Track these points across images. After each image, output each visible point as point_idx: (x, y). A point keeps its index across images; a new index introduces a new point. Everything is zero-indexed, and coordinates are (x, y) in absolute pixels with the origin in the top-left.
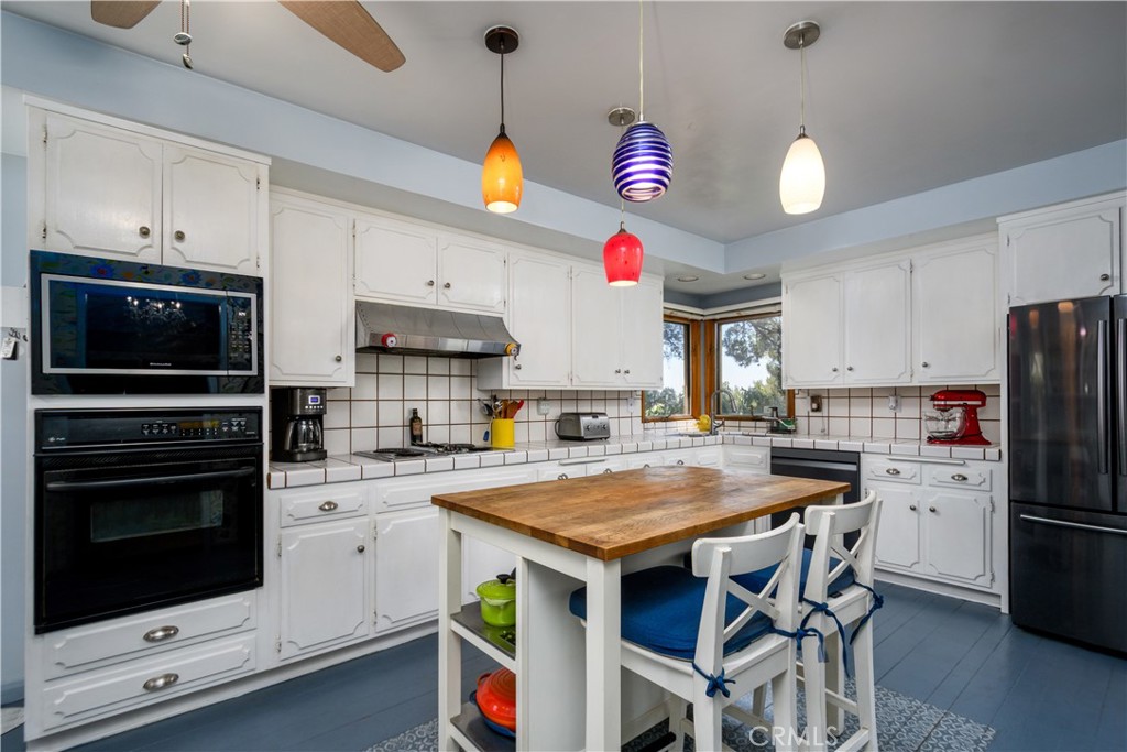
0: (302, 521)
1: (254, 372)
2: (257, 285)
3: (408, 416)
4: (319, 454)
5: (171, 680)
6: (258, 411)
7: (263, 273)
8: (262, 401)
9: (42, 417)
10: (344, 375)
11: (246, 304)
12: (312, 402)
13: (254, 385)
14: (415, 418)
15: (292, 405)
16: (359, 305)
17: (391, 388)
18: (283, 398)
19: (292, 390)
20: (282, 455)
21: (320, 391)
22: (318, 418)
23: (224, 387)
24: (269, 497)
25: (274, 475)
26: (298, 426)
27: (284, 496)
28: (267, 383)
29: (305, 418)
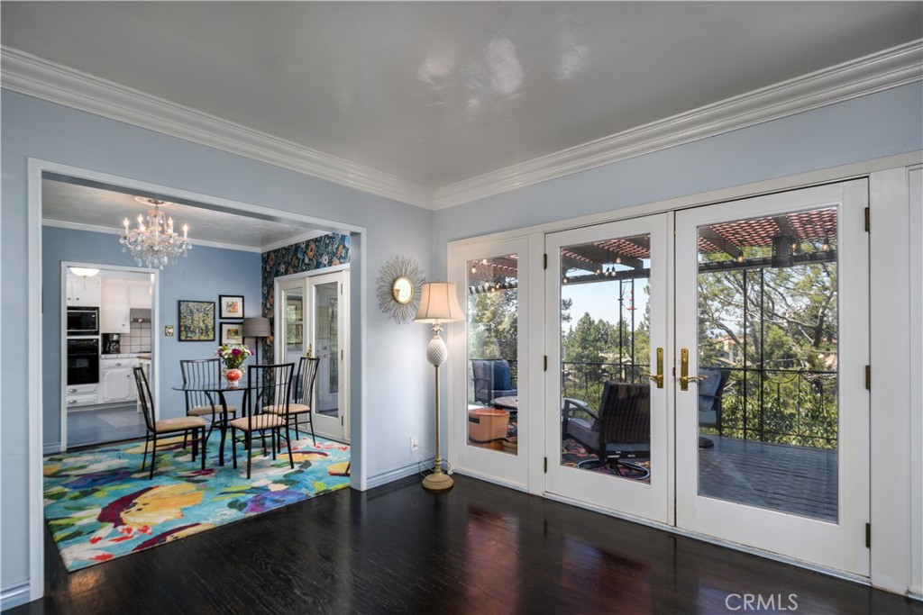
0: (110, 368)
1: (97, 330)
2: (98, 308)
4: (118, 351)
5: (75, 402)
6: (98, 340)
7: (99, 306)
8: (99, 337)
10: (126, 330)
11: (94, 314)
12: (115, 338)
13: (97, 333)
15: (109, 338)
16: (131, 309)
18: (106, 337)
19: (109, 334)
20: (105, 352)
21: (118, 334)
22: (118, 342)
24: (101, 362)
25: (102, 356)
26: (111, 344)
27: (106, 362)
28: (101, 332)
29: (113, 342)
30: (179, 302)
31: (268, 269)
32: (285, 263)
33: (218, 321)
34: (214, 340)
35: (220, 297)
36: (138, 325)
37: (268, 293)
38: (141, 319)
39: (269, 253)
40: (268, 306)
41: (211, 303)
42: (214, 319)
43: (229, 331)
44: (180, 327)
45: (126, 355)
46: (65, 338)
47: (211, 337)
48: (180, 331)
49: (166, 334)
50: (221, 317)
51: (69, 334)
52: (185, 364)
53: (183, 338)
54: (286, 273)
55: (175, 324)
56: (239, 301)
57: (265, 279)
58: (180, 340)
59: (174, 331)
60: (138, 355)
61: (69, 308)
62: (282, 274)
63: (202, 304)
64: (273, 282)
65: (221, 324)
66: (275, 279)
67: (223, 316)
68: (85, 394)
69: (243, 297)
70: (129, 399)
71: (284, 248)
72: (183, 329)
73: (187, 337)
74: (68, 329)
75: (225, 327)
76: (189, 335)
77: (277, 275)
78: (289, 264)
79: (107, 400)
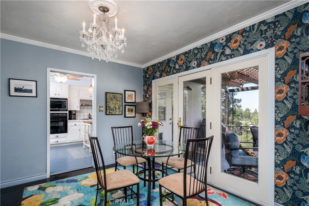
0: (72, 126)
1: (66, 109)
2: (67, 99)
3: (89, 114)
4: (75, 119)
5: (58, 141)
6: (67, 113)
7: (68, 98)
8: (67, 112)
9: (51, 113)
10: (78, 109)
11: (66, 101)
12: (74, 112)
13: (67, 110)
14: (90, 115)
15: (71, 113)
16: (80, 100)
17: (86, 110)
18: (70, 112)
19: (71, 111)
20: (70, 119)
21: (75, 111)
22: (75, 114)
23: (62, 110)
24: (68, 123)
25: (69, 121)
26: (72, 115)
27: (70, 123)
28: (68, 110)
29: (73, 114)
30: (106, 93)
31: (148, 76)
32: (160, 71)
33: (124, 104)
34: (122, 114)
35: (125, 91)
36: (83, 107)
37: (148, 89)
38: (85, 104)
39: (148, 68)
40: (148, 96)
41: (121, 94)
42: (122, 103)
43: (129, 109)
44: (106, 107)
45: (78, 121)
46: (49, 112)
47: (121, 113)
48: (106, 109)
49: (100, 111)
50: (125, 102)
51: (51, 110)
52: (114, 129)
53: (108, 113)
54: (161, 76)
55: (104, 105)
56: (133, 93)
57: (145, 82)
58: (106, 114)
59: (103, 109)
60: (83, 121)
61: (51, 98)
62: (158, 78)
63: (116, 95)
64: (151, 83)
65: (125, 106)
66: (153, 81)
67: (126, 101)
68: (61, 138)
69: (135, 91)
70: (79, 140)
71: (160, 63)
72: (108, 108)
73: (109, 112)
74: (51, 108)
75: (127, 107)
76: (111, 111)
77: (154, 78)
78: (163, 71)
79: (71, 141)
